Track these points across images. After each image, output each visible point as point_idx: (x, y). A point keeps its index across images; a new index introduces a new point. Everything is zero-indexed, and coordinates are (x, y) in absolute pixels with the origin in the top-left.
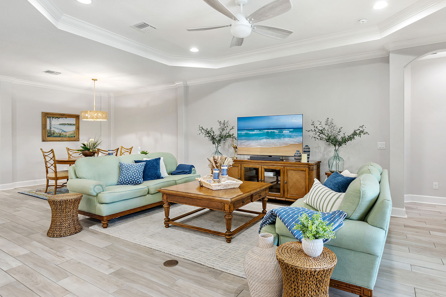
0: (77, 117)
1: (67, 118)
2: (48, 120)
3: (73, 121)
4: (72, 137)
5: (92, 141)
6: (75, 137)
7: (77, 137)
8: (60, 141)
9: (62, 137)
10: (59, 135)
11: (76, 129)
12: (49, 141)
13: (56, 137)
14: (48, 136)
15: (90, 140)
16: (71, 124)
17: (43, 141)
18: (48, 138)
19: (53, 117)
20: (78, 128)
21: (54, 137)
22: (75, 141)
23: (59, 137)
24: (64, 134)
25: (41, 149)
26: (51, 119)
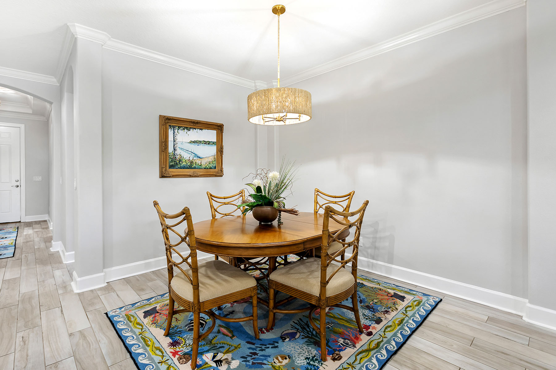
0: (219, 128)
1: (202, 129)
2: (171, 132)
3: (211, 135)
4: (211, 168)
5: (274, 178)
6: (215, 168)
7: (219, 169)
8: (190, 176)
9: (195, 168)
10: (189, 164)
11: (217, 152)
12: (173, 176)
13: (184, 168)
14: (171, 167)
15: (271, 175)
16: (209, 143)
17: (162, 176)
18: (171, 170)
19: (179, 127)
20: (220, 151)
21: (181, 168)
22: (216, 176)
23: (190, 167)
24: (198, 161)
26: (176, 131)
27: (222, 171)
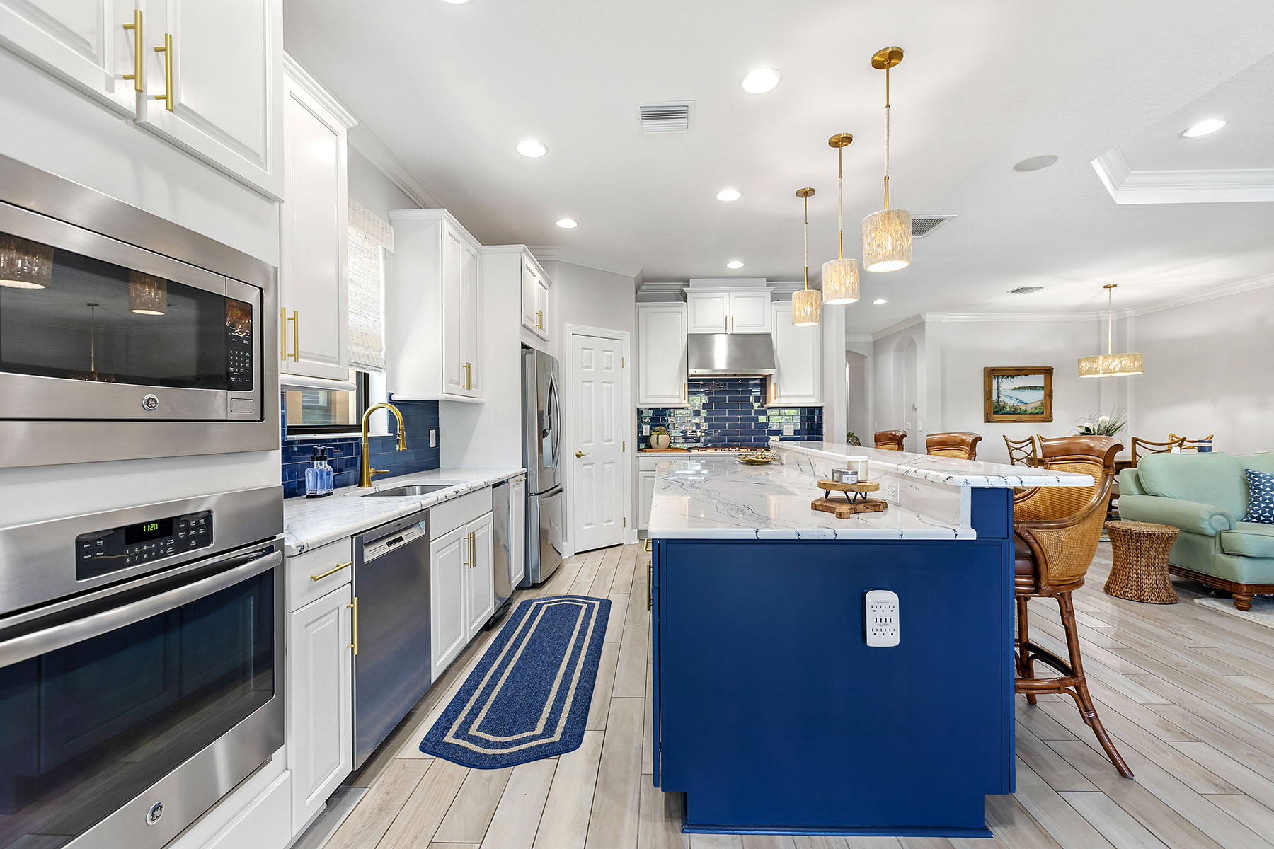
0: (1048, 372)
1: (1027, 375)
2: (995, 381)
3: (1039, 380)
4: (1037, 413)
5: (1104, 421)
6: (1043, 413)
7: (1048, 414)
8: (1015, 421)
9: (1019, 413)
10: (1013, 410)
11: (1045, 397)
12: (997, 422)
13: (1008, 413)
14: (995, 413)
15: (1101, 419)
16: (1035, 388)
17: (987, 421)
18: (995, 416)
19: (1003, 376)
20: (1049, 395)
21: (1004, 414)
22: (1044, 421)
23: (1014, 413)
24: (1023, 407)
25: (1004, 437)
26: (1000, 380)
27: (1051, 416)
